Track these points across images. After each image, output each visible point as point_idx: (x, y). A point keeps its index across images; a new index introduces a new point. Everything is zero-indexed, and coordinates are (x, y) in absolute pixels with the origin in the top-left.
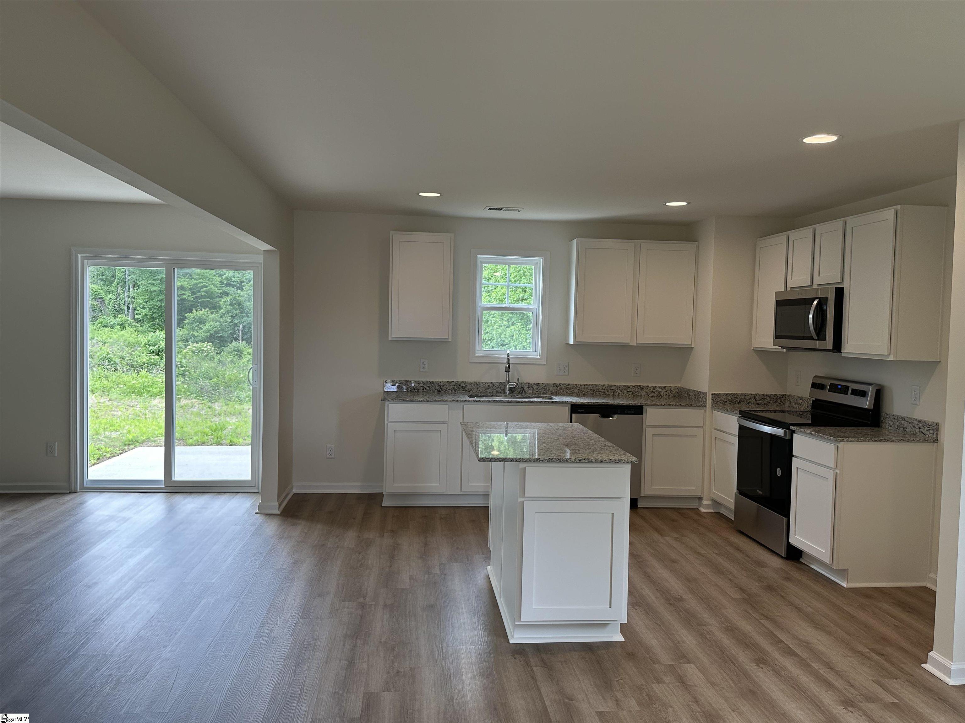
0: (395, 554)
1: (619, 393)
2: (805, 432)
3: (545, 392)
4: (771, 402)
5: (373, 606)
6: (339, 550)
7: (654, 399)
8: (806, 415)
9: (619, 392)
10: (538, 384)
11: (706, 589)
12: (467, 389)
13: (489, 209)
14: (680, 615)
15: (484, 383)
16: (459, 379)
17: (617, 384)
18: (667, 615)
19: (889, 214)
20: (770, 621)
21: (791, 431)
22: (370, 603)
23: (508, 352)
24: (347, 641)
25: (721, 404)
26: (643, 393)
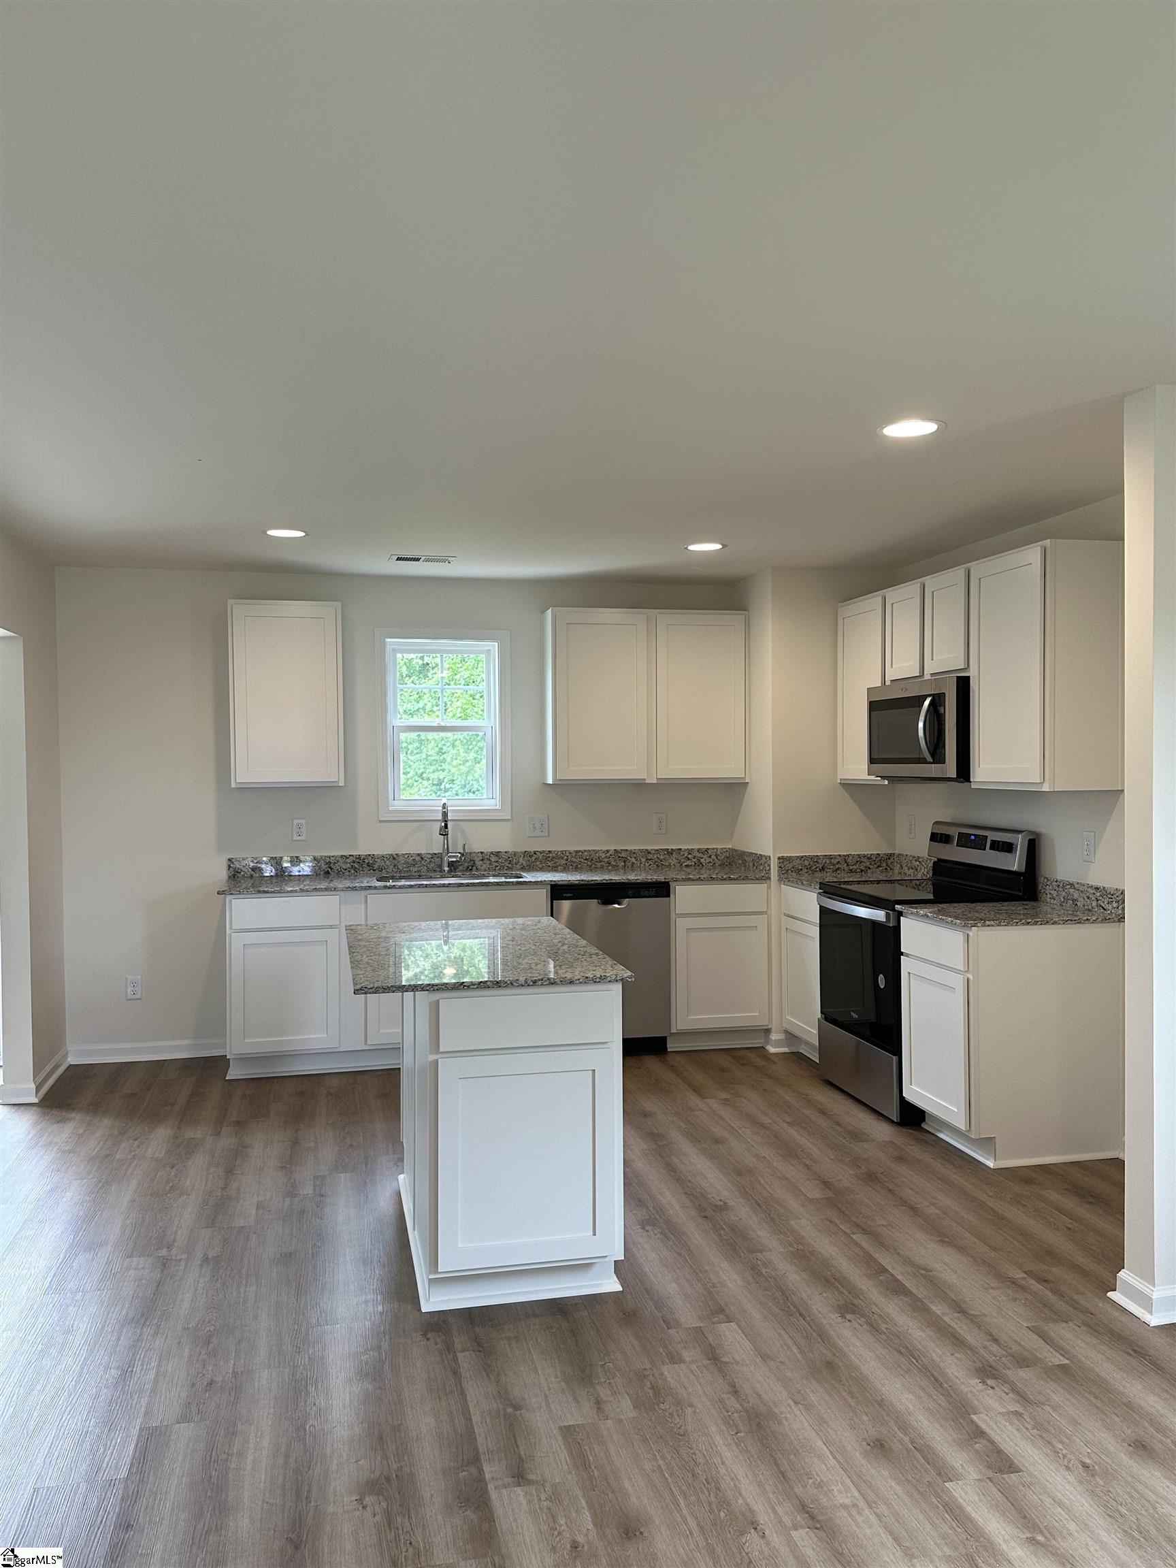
0: (237, 1164)
1: (633, 863)
2: (917, 914)
3: (510, 866)
4: (871, 867)
5: (183, 1263)
6: (136, 1162)
7: (689, 870)
8: (926, 885)
9: (633, 860)
10: (497, 854)
11: (766, 1186)
12: (376, 867)
13: (397, 560)
14: (720, 1235)
15: (406, 856)
16: (362, 851)
17: (629, 848)
18: (699, 1237)
19: (1032, 556)
20: (869, 1236)
21: (896, 913)
22: (178, 1258)
23: (444, 801)
24: (125, 1331)
25: (794, 874)
26: (673, 861)
